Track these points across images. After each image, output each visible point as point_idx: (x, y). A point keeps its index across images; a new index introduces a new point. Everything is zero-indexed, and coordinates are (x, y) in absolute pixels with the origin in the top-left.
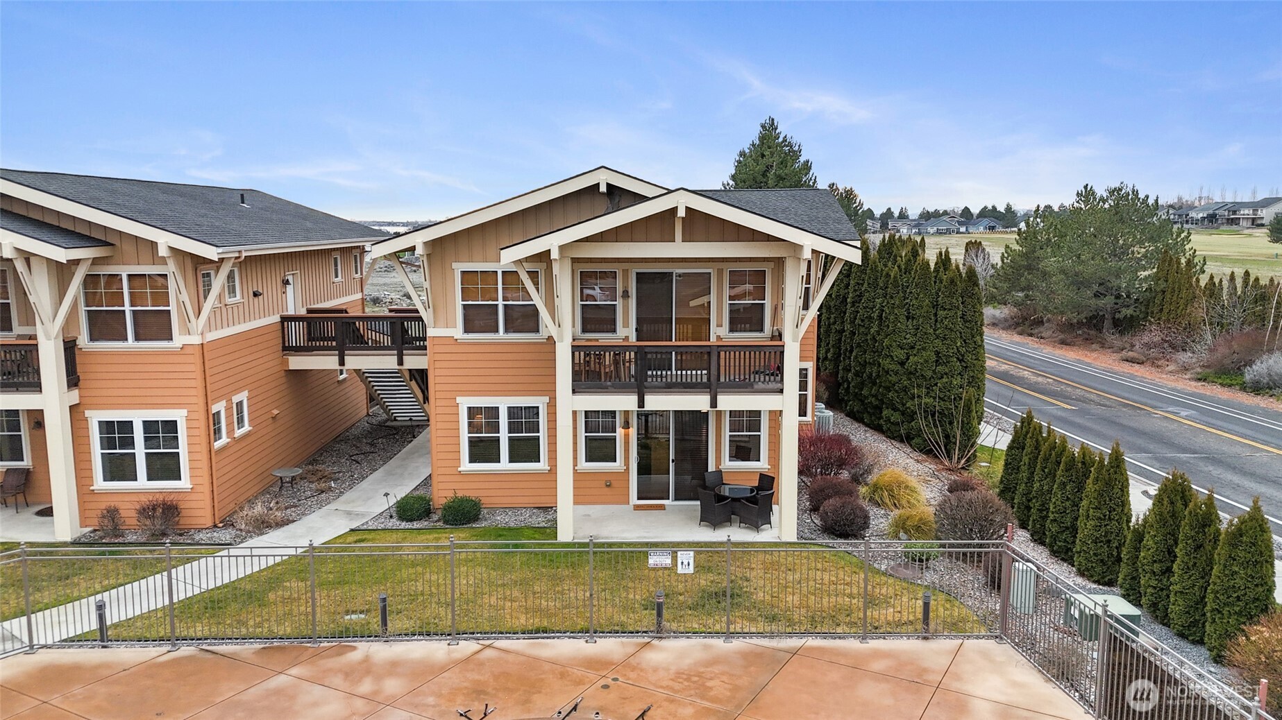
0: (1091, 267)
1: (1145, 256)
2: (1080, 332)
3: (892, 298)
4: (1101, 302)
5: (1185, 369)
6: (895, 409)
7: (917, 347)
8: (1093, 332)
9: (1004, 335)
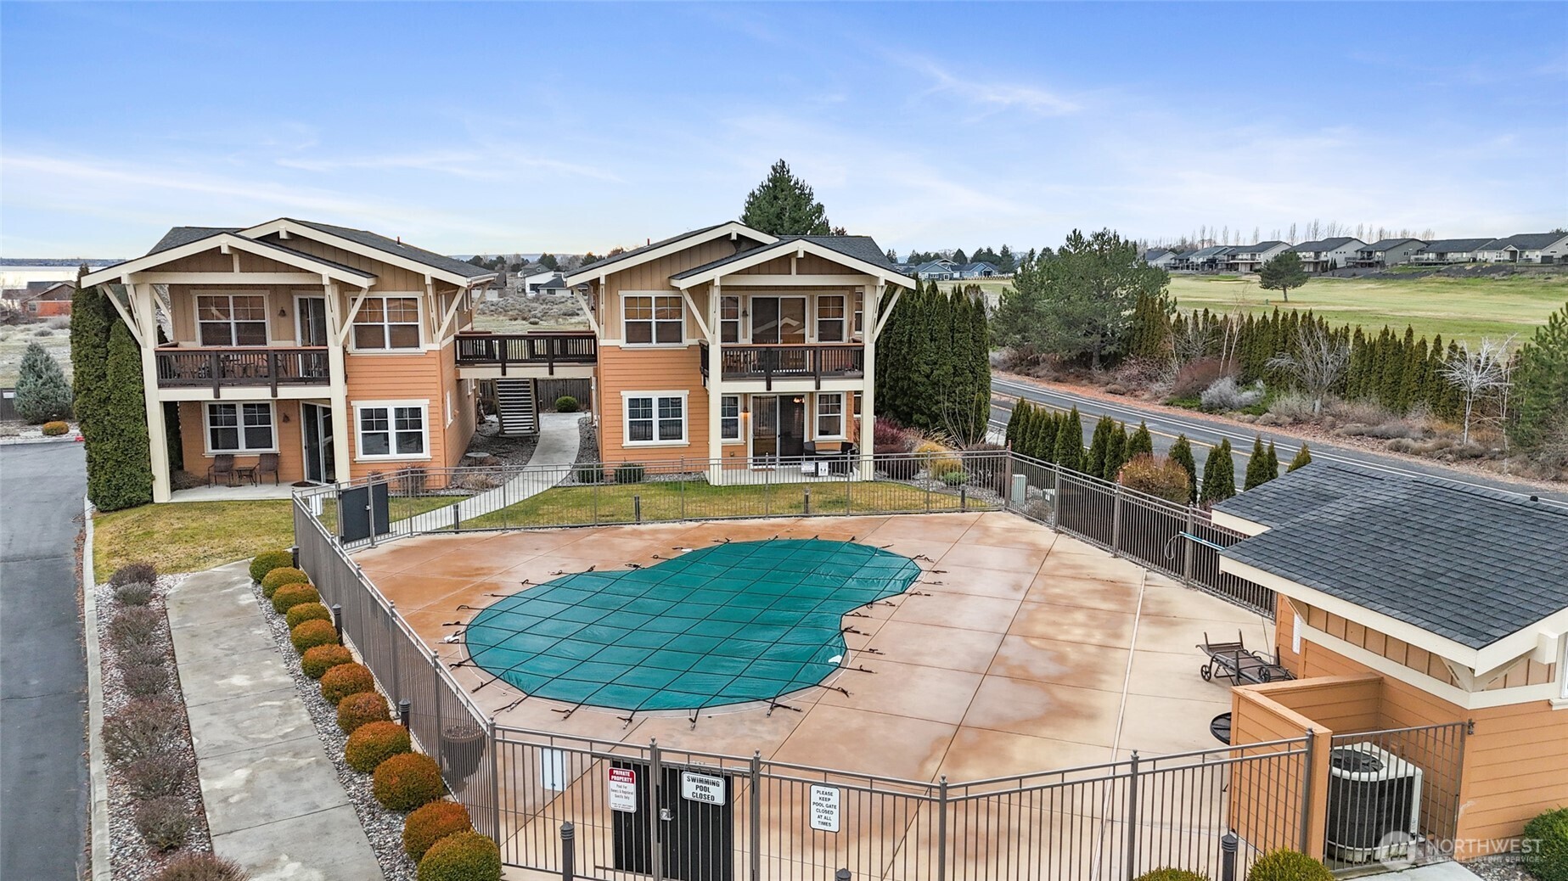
0: (1081, 307)
1: (1126, 297)
2: (1072, 370)
3: (918, 324)
4: (1088, 340)
5: (1157, 397)
6: (923, 413)
7: (939, 363)
8: (1083, 370)
9: (1003, 374)
